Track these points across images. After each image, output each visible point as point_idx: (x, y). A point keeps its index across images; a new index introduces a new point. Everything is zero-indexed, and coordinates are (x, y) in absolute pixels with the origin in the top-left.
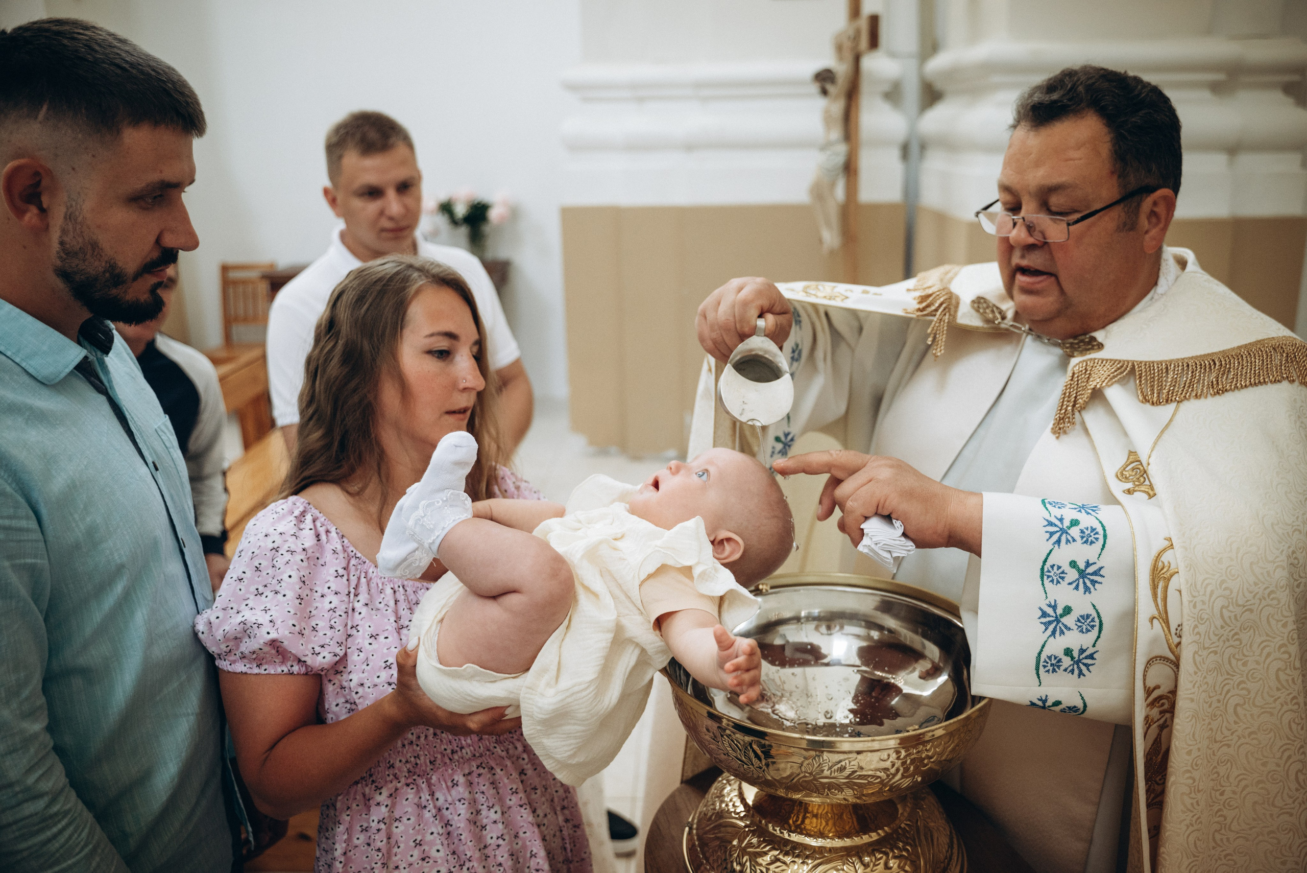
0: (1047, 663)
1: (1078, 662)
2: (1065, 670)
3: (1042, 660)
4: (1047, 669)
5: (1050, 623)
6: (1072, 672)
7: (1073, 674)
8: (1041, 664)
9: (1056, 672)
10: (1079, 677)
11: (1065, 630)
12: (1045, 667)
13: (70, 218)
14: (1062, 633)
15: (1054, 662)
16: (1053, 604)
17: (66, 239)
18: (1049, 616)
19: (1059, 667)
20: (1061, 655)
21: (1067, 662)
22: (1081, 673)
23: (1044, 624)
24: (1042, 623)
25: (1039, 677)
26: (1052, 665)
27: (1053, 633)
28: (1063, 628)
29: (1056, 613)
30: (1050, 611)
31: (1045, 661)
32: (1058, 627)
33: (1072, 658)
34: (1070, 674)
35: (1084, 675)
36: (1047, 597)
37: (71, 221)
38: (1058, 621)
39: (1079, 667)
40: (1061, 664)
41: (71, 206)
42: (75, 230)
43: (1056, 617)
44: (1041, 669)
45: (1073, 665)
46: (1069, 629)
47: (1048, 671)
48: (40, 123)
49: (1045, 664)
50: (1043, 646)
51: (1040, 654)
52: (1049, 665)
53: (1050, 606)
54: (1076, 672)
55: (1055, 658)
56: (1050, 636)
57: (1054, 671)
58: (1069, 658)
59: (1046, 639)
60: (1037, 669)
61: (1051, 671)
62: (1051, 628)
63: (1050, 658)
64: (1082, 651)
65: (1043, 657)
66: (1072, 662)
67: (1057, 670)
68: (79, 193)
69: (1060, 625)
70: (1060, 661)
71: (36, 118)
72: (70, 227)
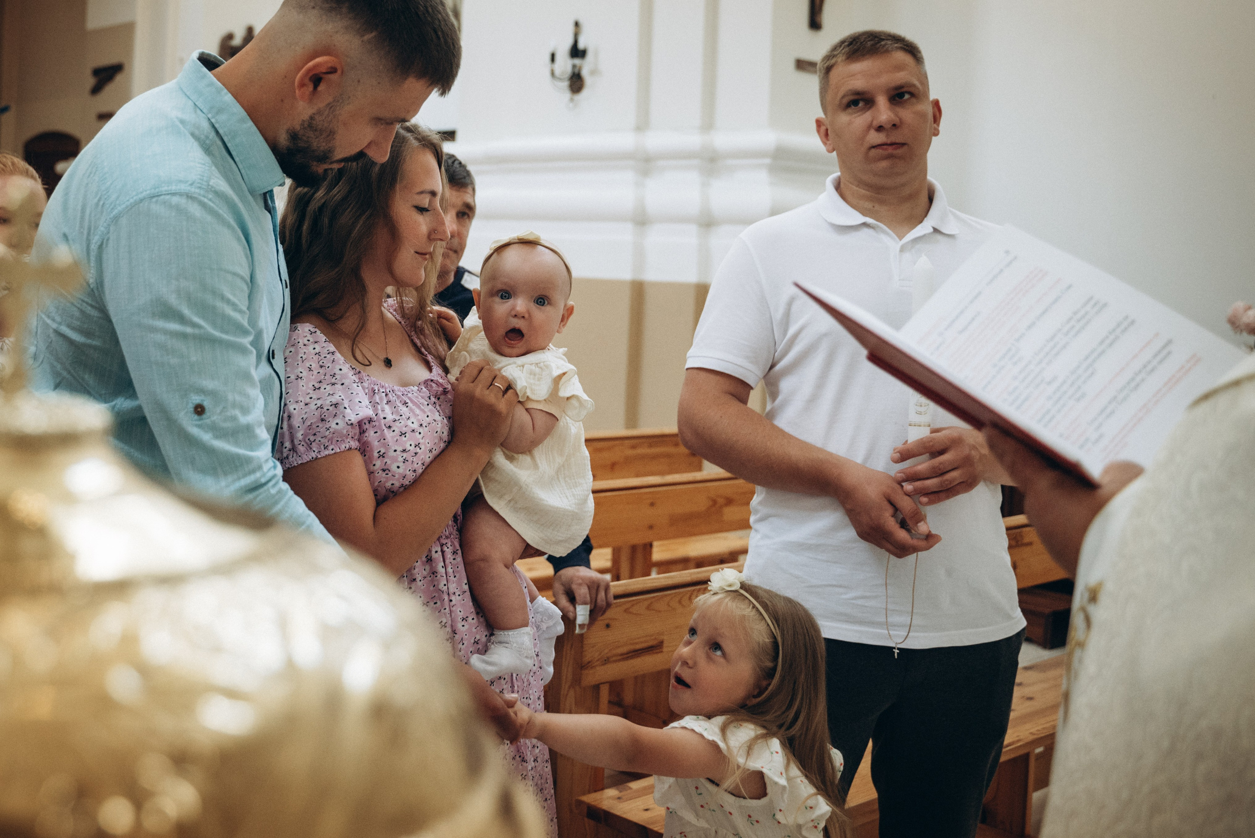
13: (331, 108)
17: (317, 117)
37: (330, 110)
41: (338, 101)
42: (328, 115)
48: (362, 41)
68: (349, 97)
71: (362, 36)
72: (327, 112)
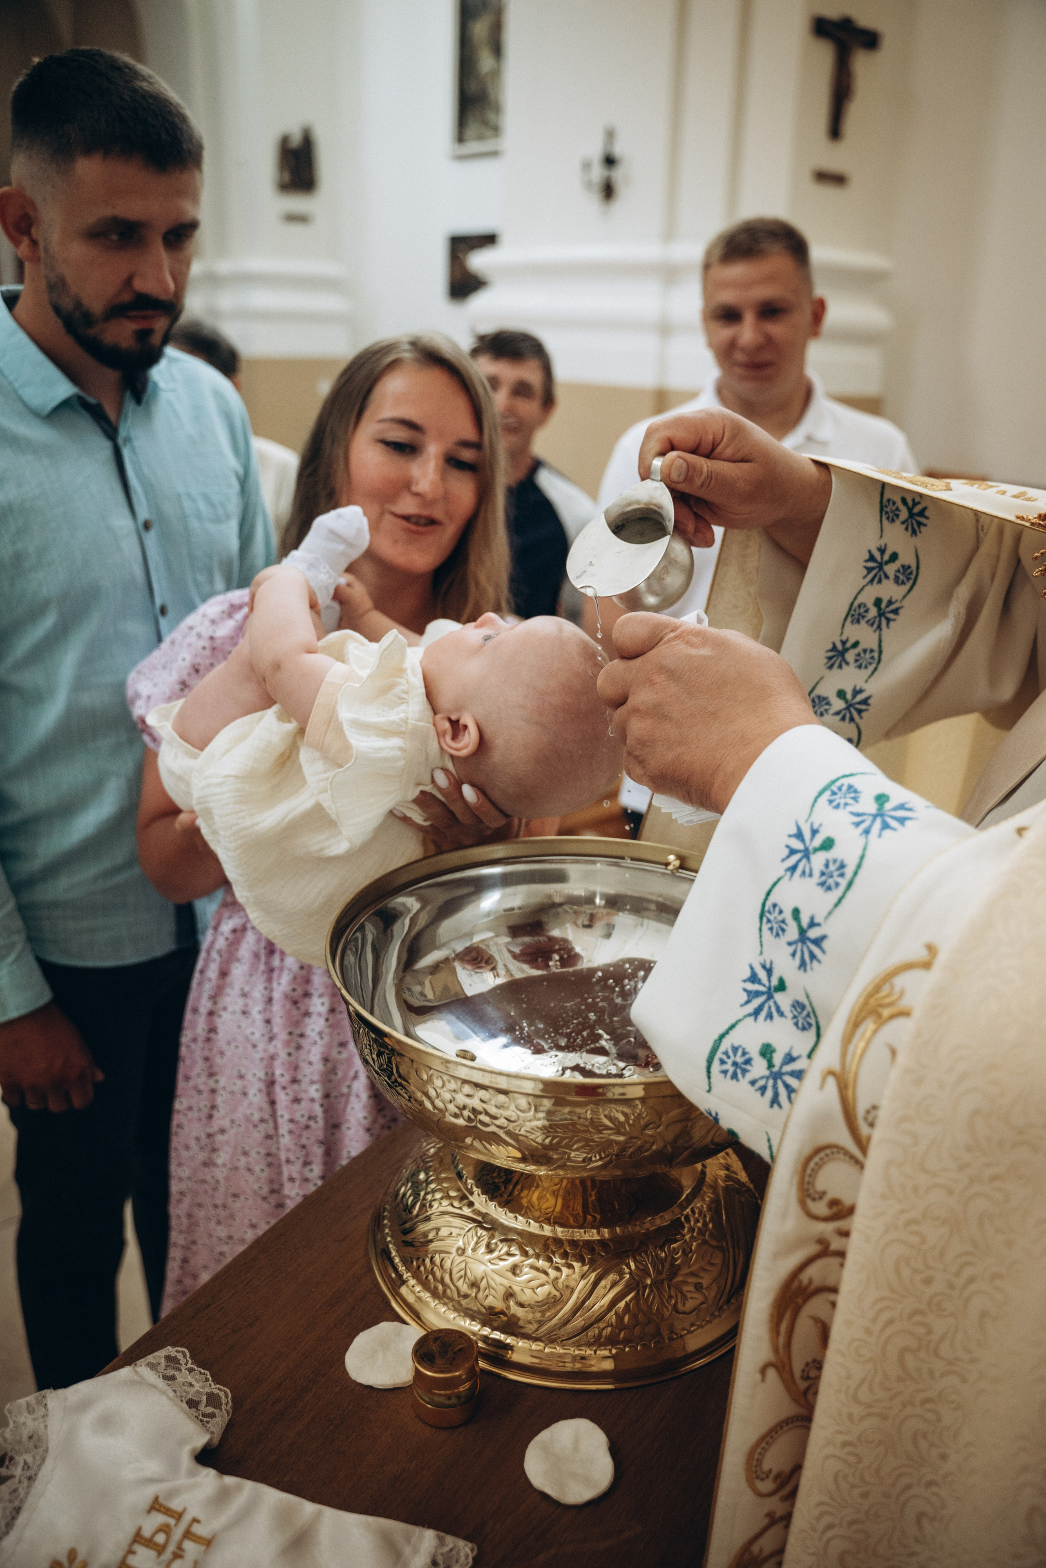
0: (729, 1057)
1: (777, 1076)
2: (753, 1083)
3: (722, 1048)
4: (724, 1067)
5: (757, 994)
6: (763, 1089)
7: (763, 1094)
8: (719, 1055)
9: (738, 1080)
10: (772, 1106)
11: (775, 1014)
12: (722, 1062)
13: (46, 251)
14: (770, 1016)
15: (740, 1059)
16: (768, 966)
17: (47, 272)
18: (760, 982)
19: (744, 1072)
20: (754, 1052)
21: (759, 1068)
22: (775, 1101)
23: (748, 992)
24: (745, 990)
25: (709, 1078)
26: (735, 1064)
27: (756, 1013)
28: (773, 1009)
29: (769, 981)
30: (762, 975)
31: (726, 1053)
32: (766, 1006)
33: (770, 1065)
34: (759, 1093)
35: (780, 1106)
36: (761, 953)
37: (47, 254)
38: (770, 997)
39: (775, 1087)
40: (748, 1067)
41: (46, 239)
42: (50, 263)
43: (769, 988)
44: (716, 1067)
45: (767, 1078)
46: (781, 1014)
47: (725, 1072)
49: (724, 1057)
50: (732, 1027)
51: (722, 1036)
52: (730, 1062)
53: (764, 967)
54: (769, 1093)
55: (744, 1053)
56: (750, 1015)
57: (734, 1076)
58: (764, 1063)
59: (740, 1016)
60: (710, 1062)
61: (729, 1074)
62: (757, 1002)
63: (735, 1049)
64: (790, 1059)
65: (726, 1045)
66: (767, 1073)
67: (740, 1076)
68: (49, 225)
69: (771, 1003)
70: (748, 1062)
72: (47, 260)
